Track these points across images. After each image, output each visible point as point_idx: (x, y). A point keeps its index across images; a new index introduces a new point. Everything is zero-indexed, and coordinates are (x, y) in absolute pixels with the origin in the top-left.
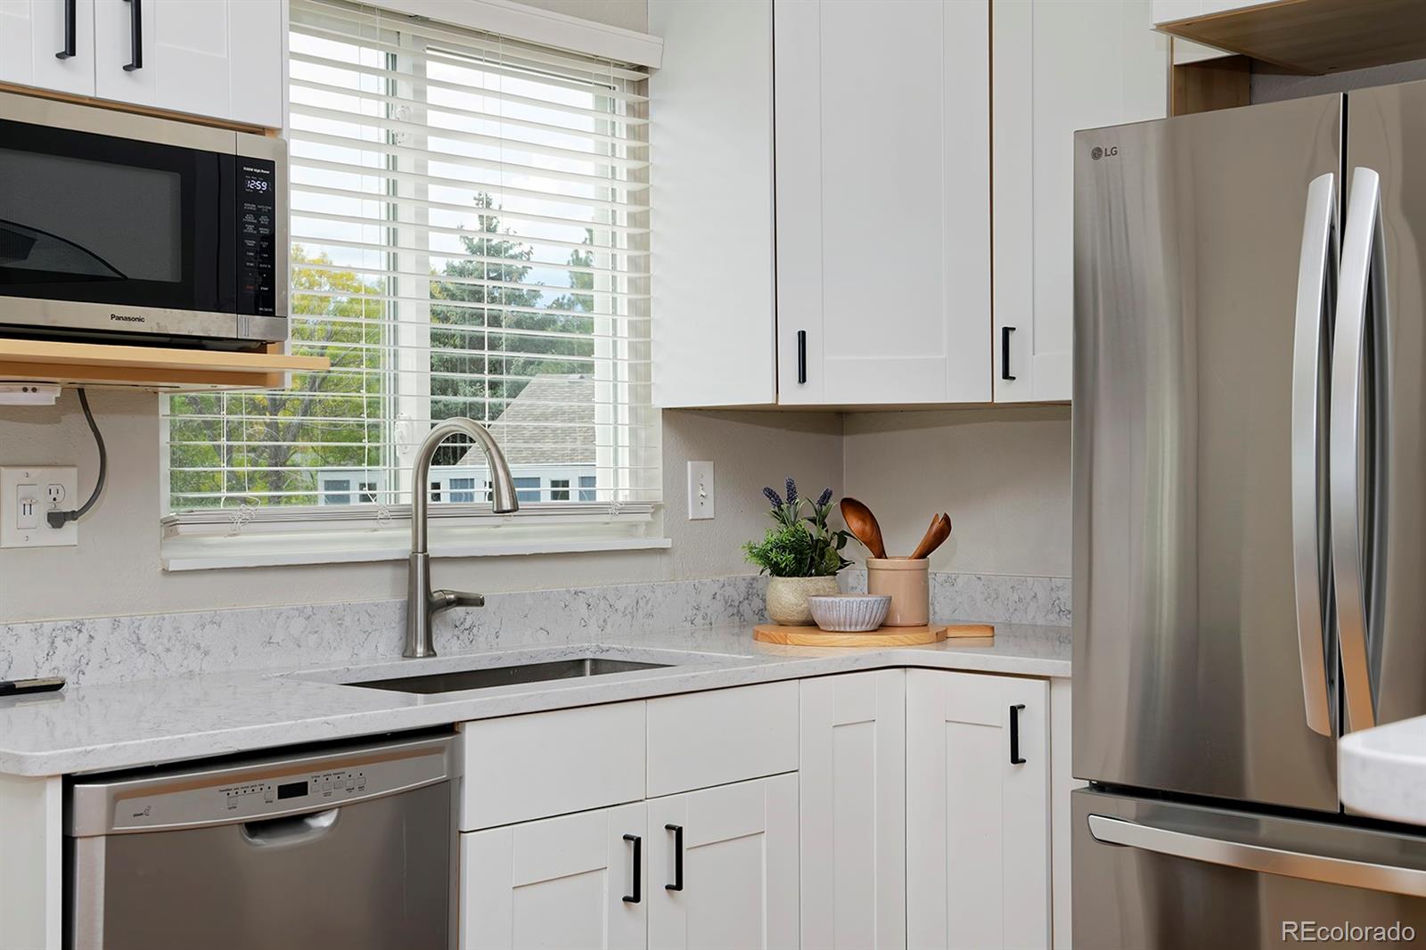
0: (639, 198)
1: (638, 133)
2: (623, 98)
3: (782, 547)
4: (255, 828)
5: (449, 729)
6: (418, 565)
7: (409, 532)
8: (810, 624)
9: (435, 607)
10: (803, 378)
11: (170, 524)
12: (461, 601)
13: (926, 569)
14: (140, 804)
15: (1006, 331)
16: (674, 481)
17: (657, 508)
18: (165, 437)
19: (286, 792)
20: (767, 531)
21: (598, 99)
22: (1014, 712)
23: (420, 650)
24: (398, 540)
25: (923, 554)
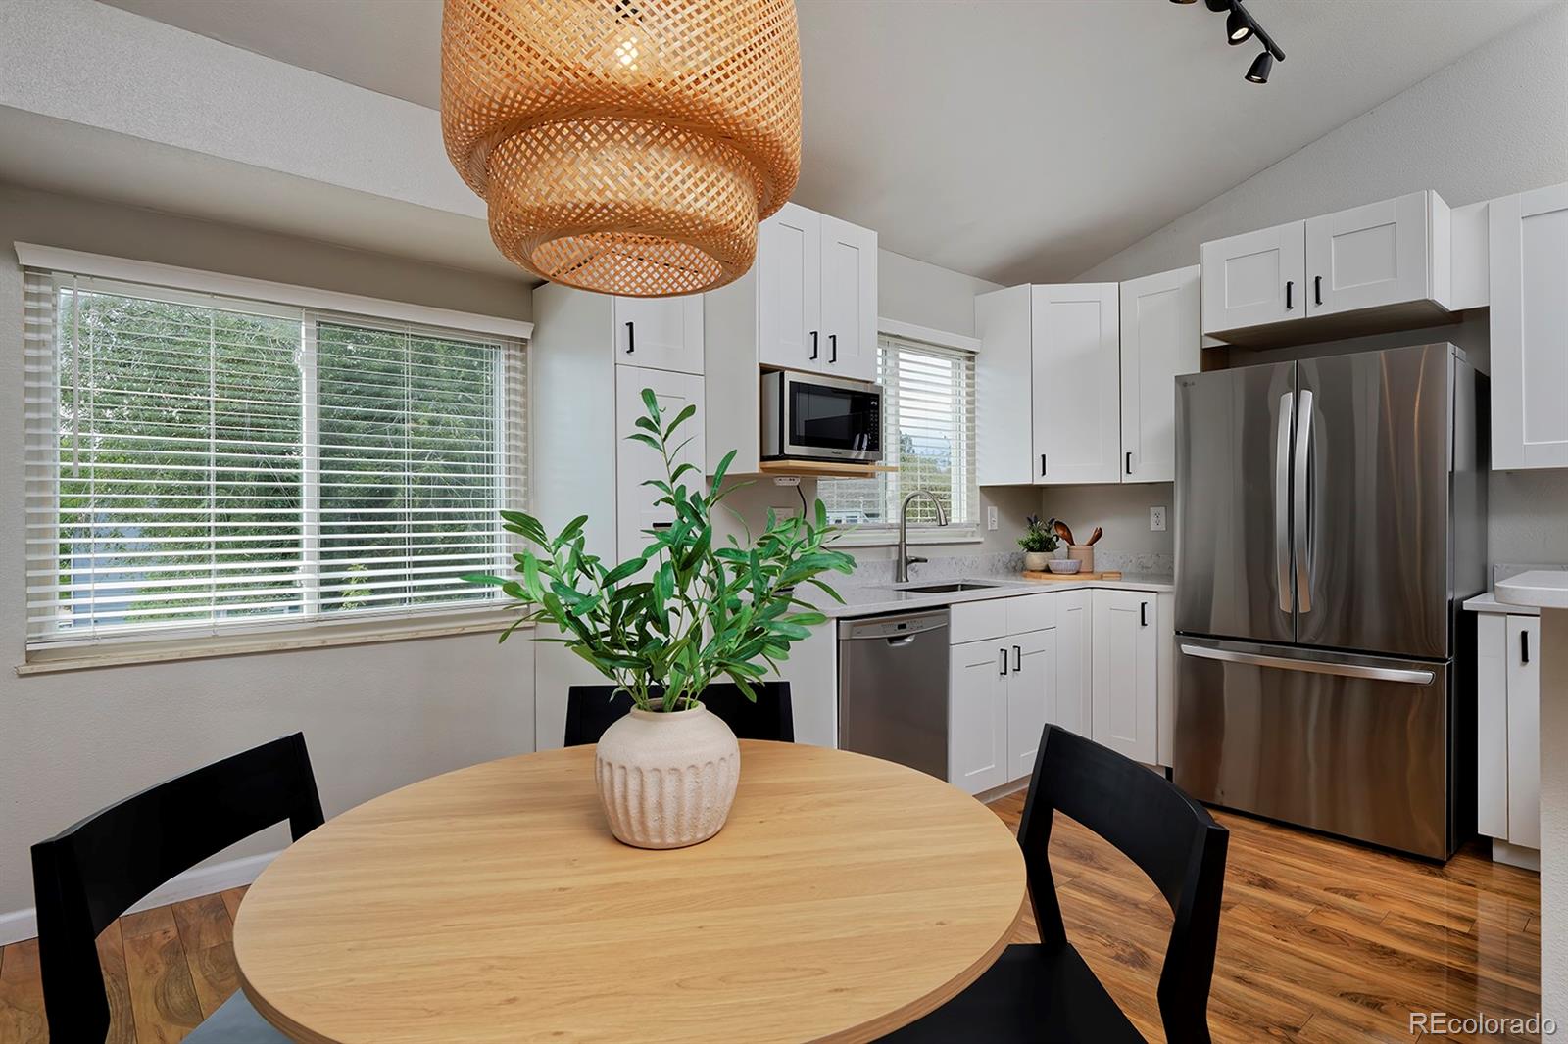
0: (973, 402)
1: (973, 376)
3: (1034, 540)
4: (891, 639)
5: (946, 606)
6: (902, 546)
7: (899, 534)
8: (1047, 570)
9: (908, 562)
10: (1043, 473)
12: (917, 560)
13: (1092, 549)
14: (856, 627)
15: (1128, 454)
16: (983, 514)
17: (976, 525)
19: (899, 626)
21: (952, 363)
22: (1143, 605)
23: (904, 579)
24: (893, 537)
25: (1091, 544)
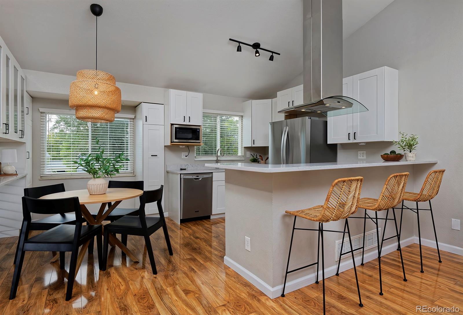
0: (242, 127)
1: (242, 121)
2: (241, 118)
3: (252, 160)
4: (195, 179)
10: (254, 144)
11: (195, 157)
14: (185, 176)
16: (245, 153)
17: (243, 156)
18: (195, 150)
19: (197, 176)
20: (252, 158)
